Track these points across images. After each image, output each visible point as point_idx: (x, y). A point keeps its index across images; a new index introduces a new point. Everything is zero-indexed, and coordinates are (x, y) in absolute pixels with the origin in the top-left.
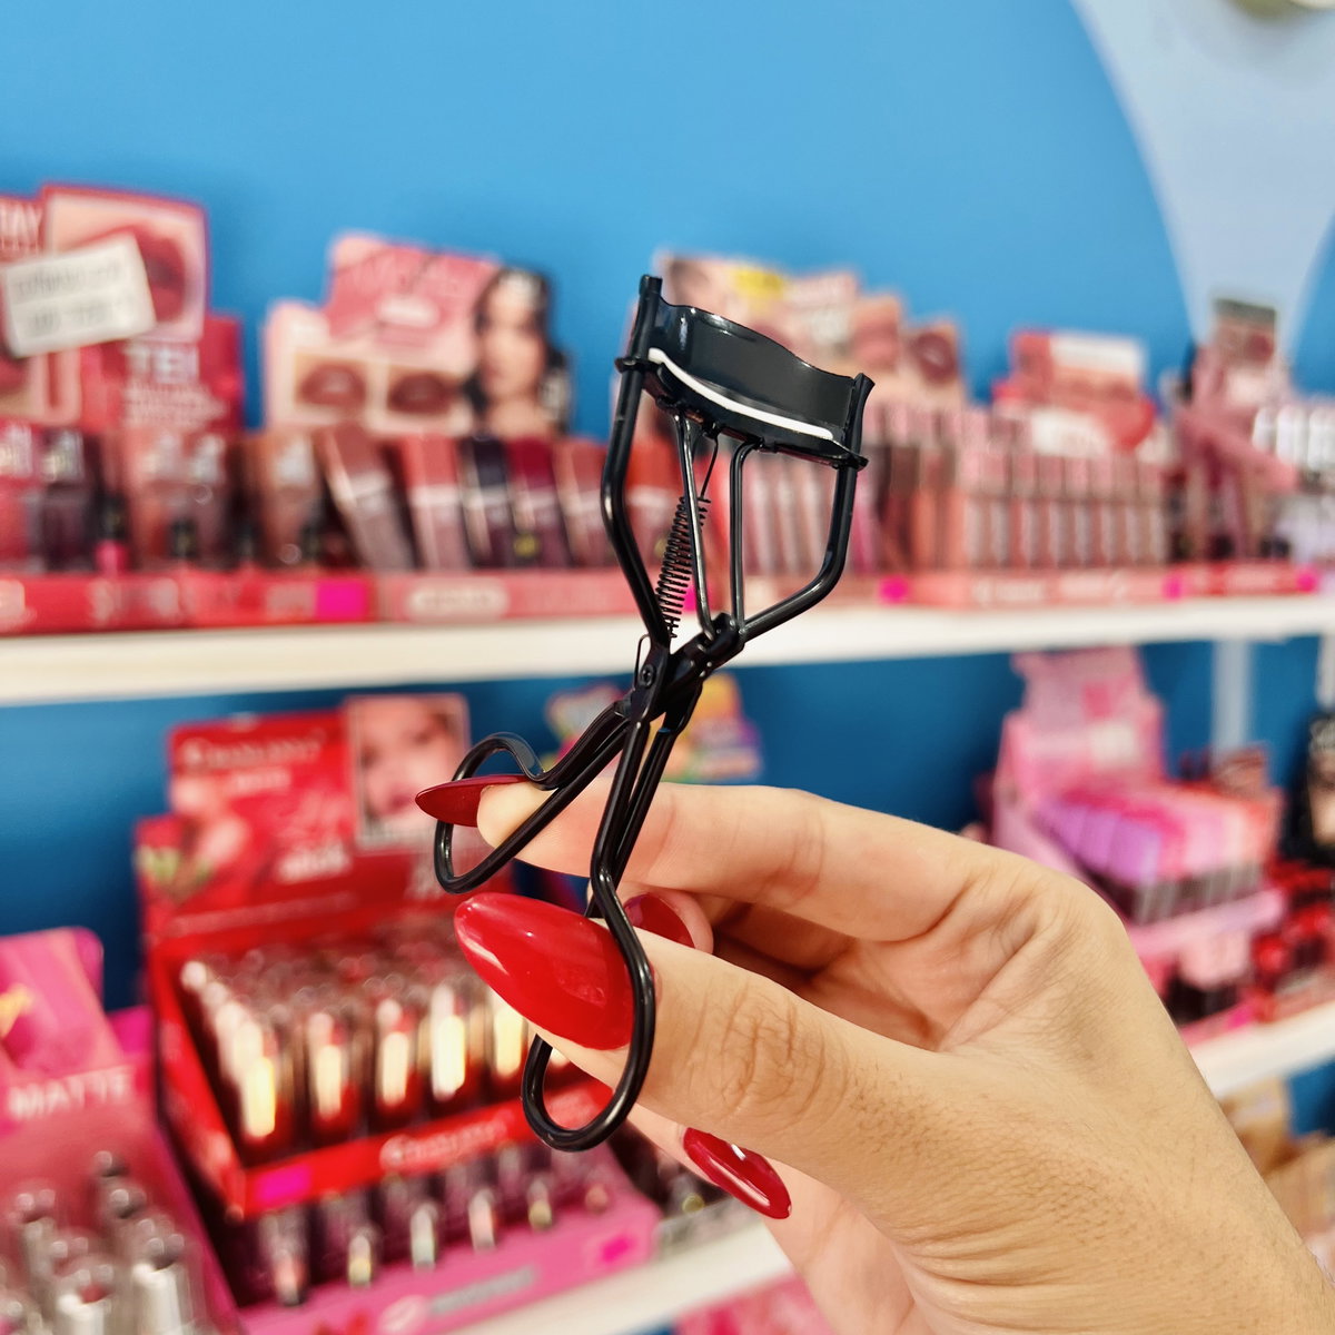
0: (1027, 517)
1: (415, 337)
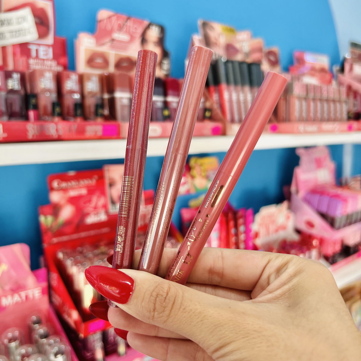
0: (312, 104)
1: (123, 45)
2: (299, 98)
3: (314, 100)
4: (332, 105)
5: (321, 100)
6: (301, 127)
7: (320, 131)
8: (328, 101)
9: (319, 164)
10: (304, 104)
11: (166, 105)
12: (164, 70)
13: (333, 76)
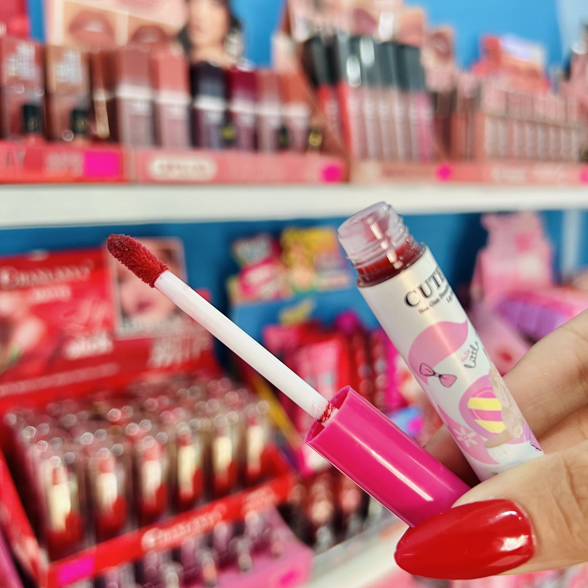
3: (521, 122)
4: (552, 133)
5: (533, 123)
6: (497, 171)
7: (532, 182)
8: (546, 125)
9: (522, 244)
10: (502, 129)
11: (229, 117)
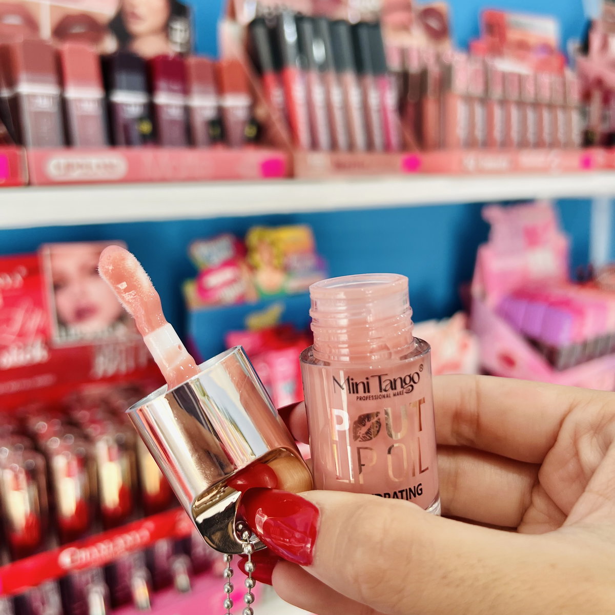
0: (498, 113)
2: (469, 99)
3: (504, 102)
4: (546, 115)
5: (521, 104)
6: (470, 160)
7: (516, 169)
8: (537, 105)
9: (532, 238)
10: (479, 111)
11: (152, 111)
12: (175, 43)
13: (566, 60)
